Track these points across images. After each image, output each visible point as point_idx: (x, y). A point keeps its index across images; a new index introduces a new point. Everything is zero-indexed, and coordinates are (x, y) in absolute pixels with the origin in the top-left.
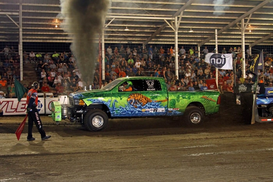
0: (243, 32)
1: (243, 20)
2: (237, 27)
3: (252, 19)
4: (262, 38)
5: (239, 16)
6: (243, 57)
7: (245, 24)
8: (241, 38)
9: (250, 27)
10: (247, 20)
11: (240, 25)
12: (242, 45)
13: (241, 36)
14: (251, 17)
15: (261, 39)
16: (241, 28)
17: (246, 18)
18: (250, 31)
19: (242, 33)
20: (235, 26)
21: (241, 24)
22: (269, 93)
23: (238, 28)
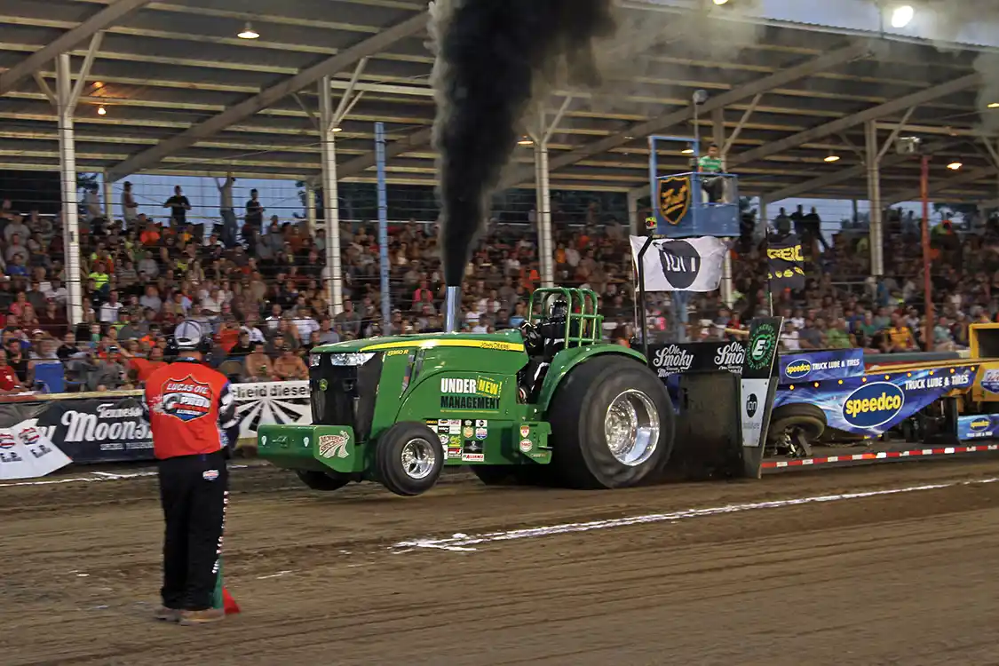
0: (66, 114)
1: (65, 58)
2: (37, 89)
3: (104, 55)
4: (159, 144)
5: (46, 42)
6: (68, 228)
7: (75, 76)
8: (56, 142)
9: (99, 93)
10: (82, 58)
11: (51, 81)
12: (65, 170)
13: (57, 133)
14: (101, 49)
15: (152, 146)
16: (55, 97)
17: (77, 52)
18: (102, 111)
19: (62, 117)
20: (30, 82)
21: (55, 75)
22: (788, 374)
23: (43, 96)
